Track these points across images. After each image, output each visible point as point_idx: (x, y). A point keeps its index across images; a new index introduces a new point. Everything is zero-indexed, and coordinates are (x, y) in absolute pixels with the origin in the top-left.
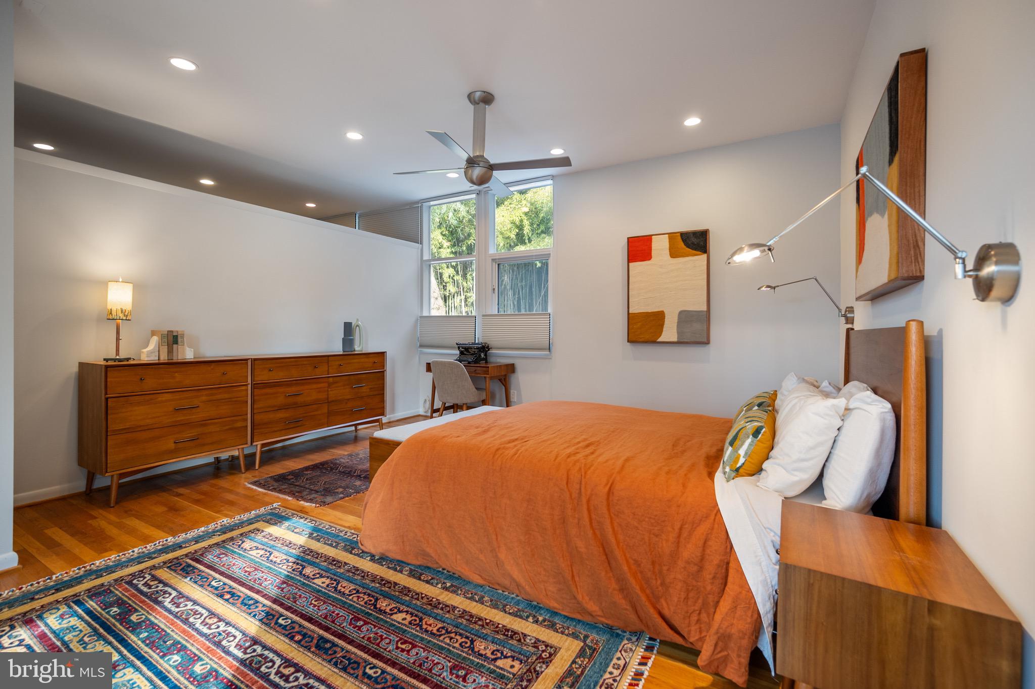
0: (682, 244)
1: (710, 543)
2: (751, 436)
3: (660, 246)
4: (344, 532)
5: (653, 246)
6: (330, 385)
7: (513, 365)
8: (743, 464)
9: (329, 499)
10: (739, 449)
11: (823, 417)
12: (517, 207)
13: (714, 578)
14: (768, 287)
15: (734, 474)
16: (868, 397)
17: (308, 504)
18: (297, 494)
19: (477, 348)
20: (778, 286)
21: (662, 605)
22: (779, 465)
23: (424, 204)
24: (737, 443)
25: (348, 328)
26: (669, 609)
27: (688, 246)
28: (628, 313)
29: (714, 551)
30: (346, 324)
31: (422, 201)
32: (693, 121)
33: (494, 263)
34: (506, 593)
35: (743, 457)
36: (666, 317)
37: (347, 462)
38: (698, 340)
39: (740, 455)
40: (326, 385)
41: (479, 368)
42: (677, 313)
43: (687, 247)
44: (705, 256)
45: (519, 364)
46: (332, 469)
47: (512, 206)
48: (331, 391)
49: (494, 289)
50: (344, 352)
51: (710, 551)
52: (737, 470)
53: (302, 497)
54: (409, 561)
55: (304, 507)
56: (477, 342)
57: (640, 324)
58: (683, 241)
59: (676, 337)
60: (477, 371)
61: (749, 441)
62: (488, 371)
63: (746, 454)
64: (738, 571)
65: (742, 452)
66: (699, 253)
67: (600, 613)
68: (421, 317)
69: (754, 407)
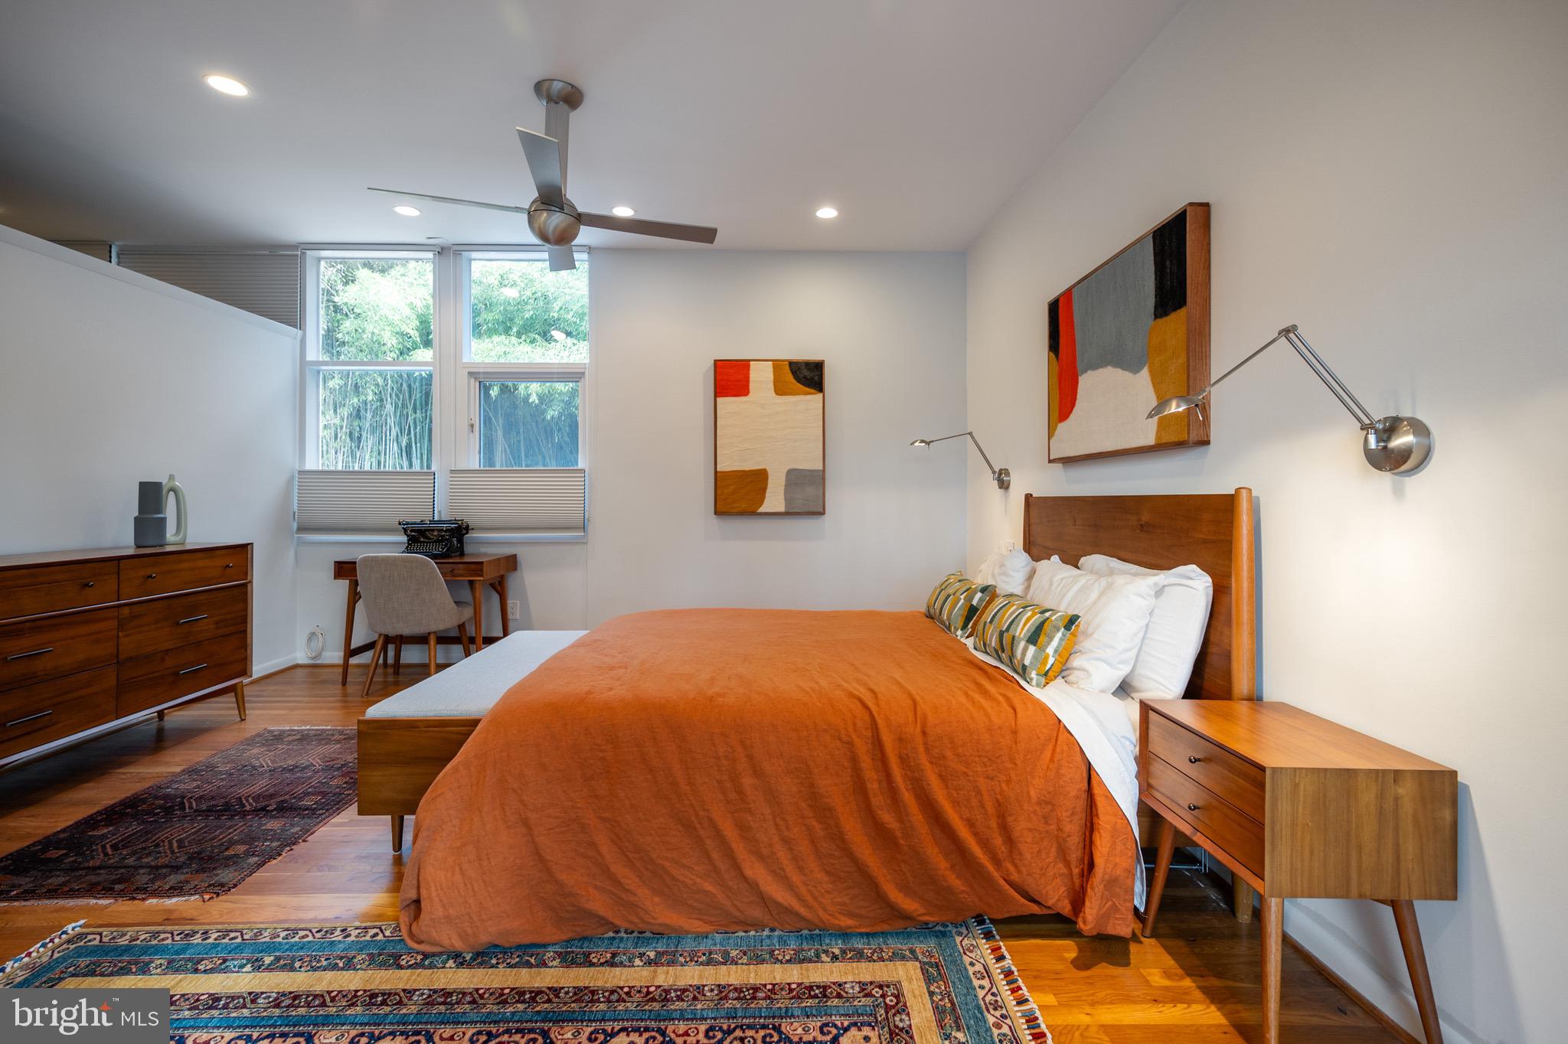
0: (790, 377)
1: (1062, 771)
2: (1063, 629)
3: (761, 377)
4: (338, 932)
5: (751, 376)
6: (121, 625)
7: (515, 556)
8: (1052, 665)
9: (226, 875)
10: (1047, 648)
11: (1145, 598)
12: (415, 282)
13: (1073, 814)
14: (922, 441)
15: (1043, 680)
16: (1194, 571)
17: (174, 900)
18: (118, 887)
19: (446, 531)
20: (932, 441)
21: (1007, 871)
22: (1097, 659)
23: (308, 252)
24: (1042, 639)
25: (151, 495)
26: (1019, 872)
27: (798, 380)
28: (716, 472)
29: (1069, 781)
30: (144, 486)
31: (303, 246)
32: (827, 213)
33: (473, 380)
34: (752, 933)
35: (1053, 656)
36: (769, 478)
37: (198, 787)
38: (812, 510)
39: (1048, 655)
40: (114, 623)
41: (460, 565)
42: (785, 471)
43: (799, 382)
44: (821, 394)
45: (524, 554)
46: (168, 811)
47: (406, 279)
48: (127, 636)
49: (472, 426)
50: (138, 547)
51: (1064, 781)
52: (1046, 674)
53: (138, 890)
54: (547, 940)
55: (170, 911)
56: (436, 519)
57: (732, 487)
58: (793, 373)
59: (784, 505)
60: (456, 572)
61: (1059, 635)
62: (481, 570)
63: (1056, 651)
64: (1107, 797)
65: (1050, 650)
66: (813, 391)
67: (922, 911)
68: (301, 472)
69: (976, 593)
